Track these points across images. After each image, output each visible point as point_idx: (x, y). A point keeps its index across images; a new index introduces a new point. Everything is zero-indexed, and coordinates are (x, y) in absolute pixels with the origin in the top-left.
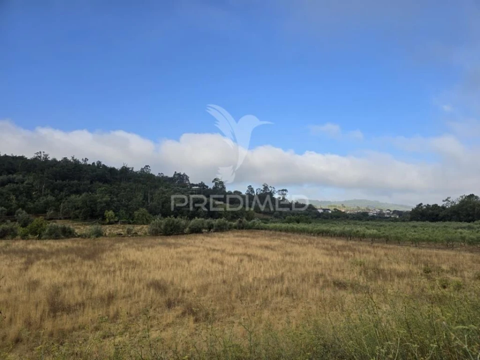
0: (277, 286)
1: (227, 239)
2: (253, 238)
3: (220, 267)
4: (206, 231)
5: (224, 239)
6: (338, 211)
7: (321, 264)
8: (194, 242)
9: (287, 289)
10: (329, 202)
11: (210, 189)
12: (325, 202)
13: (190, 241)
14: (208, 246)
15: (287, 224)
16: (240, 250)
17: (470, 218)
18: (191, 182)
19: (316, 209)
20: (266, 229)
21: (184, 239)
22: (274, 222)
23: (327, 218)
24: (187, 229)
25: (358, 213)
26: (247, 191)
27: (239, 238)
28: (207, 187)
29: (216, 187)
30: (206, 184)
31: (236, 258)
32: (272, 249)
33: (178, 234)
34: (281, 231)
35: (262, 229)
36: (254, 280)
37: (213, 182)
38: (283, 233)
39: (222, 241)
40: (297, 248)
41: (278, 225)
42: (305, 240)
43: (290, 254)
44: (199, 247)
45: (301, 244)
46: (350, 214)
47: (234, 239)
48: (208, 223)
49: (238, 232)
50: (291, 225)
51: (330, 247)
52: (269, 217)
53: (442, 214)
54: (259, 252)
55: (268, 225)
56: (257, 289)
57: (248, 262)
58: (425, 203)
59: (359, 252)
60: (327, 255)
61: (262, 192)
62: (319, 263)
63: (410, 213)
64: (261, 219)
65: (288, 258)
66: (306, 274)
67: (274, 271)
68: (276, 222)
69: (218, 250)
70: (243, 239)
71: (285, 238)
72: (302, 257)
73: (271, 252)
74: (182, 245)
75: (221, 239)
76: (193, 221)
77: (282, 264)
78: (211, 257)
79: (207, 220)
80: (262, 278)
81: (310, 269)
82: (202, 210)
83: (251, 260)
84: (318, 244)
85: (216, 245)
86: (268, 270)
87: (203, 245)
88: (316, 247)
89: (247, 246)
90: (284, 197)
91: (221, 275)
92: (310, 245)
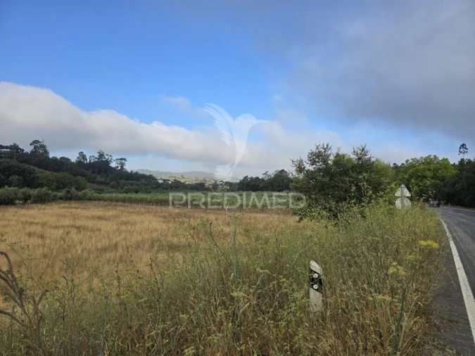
0: (108, 255)
1: (50, 211)
3: (40, 241)
4: (21, 202)
5: (46, 211)
6: (178, 181)
7: (158, 231)
8: (3, 215)
9: (121, 256)
10: (170, 173)
11: (27, 154)
12: (166, 173)
14: (23, 219)
15: (125, 194)
16: (67, 222)
17: (281, 188)
19: (156, 179)
20: (99, 200)
22: (110, 193)
23: (167, 189)
25: (196, 184)
26: (78, 158)
27: (67, 210)
28: (23, 150)
29: (36, 151)
30: (20, 147)
31: (61, 231)
32: (106, 220)
34: (117, 201)
35: (95, 200)
36: (83, 251)
37: (31, 145)
38: (120, 204)
39: (43, 213)
40: (134, 218)
41: (114, 195)
42: (143, 209)
43: (125, 224)
45: (138, 214)
46: (189, 185)
47: (58, 210)
48: (24, 193)
49: (64, 203)
50: (129, 195)
51: (167, 215)
52: (104, 187)
53: (261, 185)
54: (90, 224)
55: (102, 195)
56: (86, 260)
57: (77, 233)
58: (249, 176)
59: (194, 218)
60: (164, 222)
61: (96, 160)
62: (156, 230)
63: (238, 184)
64: (95, 190)
65: (123, 227)
66: (142, 240)
67: (107, 241)
68: (112, 192)
69: (37, 224)
70: (70, 210)
71: (121, 208)
72: (138, 225)
75: (42, 211)
77: (117, 233)
78: (27, 231)
79: (22, 190)
80: (93, 249)
81: (147, 236)
82: (14, 178)
83: (80, 231)
84: (156, 212)
85: (34, 218)
86: (101, 239)
87: (16, 218)
88: (154, 216)
89: (75, 217)
90: (122, 167)
91: (41, 249)
92: (147, 214)
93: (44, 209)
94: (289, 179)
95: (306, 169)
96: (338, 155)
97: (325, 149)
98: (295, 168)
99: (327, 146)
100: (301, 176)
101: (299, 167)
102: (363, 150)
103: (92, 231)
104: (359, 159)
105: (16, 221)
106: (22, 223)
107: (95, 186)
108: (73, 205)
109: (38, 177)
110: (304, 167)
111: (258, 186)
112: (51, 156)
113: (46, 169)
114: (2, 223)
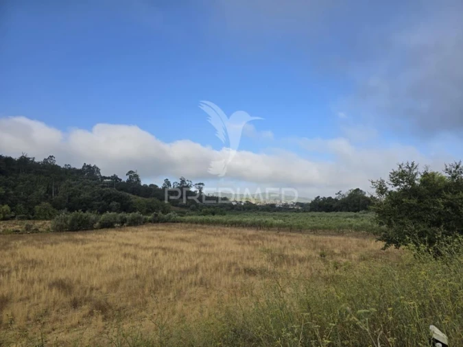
0: (191, 277)
1: (141, 233)
2: (169, 231)
3: (133, 262)
4: (119, 225)
5: (138, 233)
6: (250, 203)
7: (234, 253)
8: (105, 237)
9: (201, 279)
11: (124, 182)
13: (100, 236)
14: (120, 241)
15: (203, 217)
16: (155, 243)
17: (356, 208)
18: (103, 175)
20: (182, 222)
21: (94, 235)
22: (190, 215)
23: (240, 210)
24: (97, 224)
25: (267, 205)
26: (164, 184)
27: (155, 232)
28: (121, 180)
30: (119, 177)
31: (150, 252)
32: (187, 241)
33: (86, 230)
34: (196, 223)
35: (178, 222)
36: (168, 272)
37: (127, 175)
38: (199, 225)
39: (136, 235)
40: (213, 240)
41: (194, 217)
42: (219, 231)
43: (204, 245)
44: (110, 242)
45: (215, 235)
46: (260, 206)
47: (148, 232)
48: (121, 217)
49: (152, 226)
50: (207, 217)
51: (241, 237)
52: (185, 210)
53: (335, 205)
54: (174, 245)
55: (184, 218)
56: (171, 281)
57: (163, 255)
58: (321, 197)
59: (268, 240)
60: (239, 244)
61: (179, 185)
62: (232, 253)
63: (310, 205)
64: (178, 213)
65: (202, 249)
66: (220, 263)
67: (189, 263)
68: (192, 215)
69: (131, 245)
70: (157, 232)
71: (200, 230)
72: (216, 247)
73: (186, 244)
74: (91, 240)
75: (135, 233)
76: (104, 216)
77: (197, 255)
78: (123, 252)
79: (120, 214)
80: (177, 270)
81: (223, 259)
82: (114, 204)
83: (166, 253)
84: (231, 234)
85: (129, 240)
86: (183, 261)
87: (114, 240)
88: (230, 238)
89: (162, 239)
90: (200, 191)
91: (134, 270)
92: (224, 236)
93: (137, 231)
94: (366, 198)
95: (389, 190)
96: (426, 174)
97: (409, 168)
98: (375, 189)
99: (413, 164)
100: (383, 198)
101: (379, 189)
102: (457, 167)
103: (176, 252)
104: (454, 177)
105: (115, 242)
106: (120, 244)
107: (178, 209)
108: (160, 228)
109: (132, 203)
110: (387, 188)
111: (331, 206)
112: (142, 183)
113: (138, 195)
114: (103, 244)
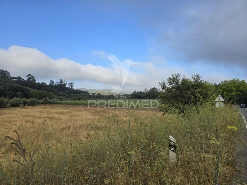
0: (66, 132)
1: (36, 110)
2: (53, 108)
3: (32, 125)
4: (22, 105)
5: (34, 110)
6: (100, 94)
7: (90, 119)
8: (14, 112)
9: (72, 133)
10: (96, 90)
11: (25, 81)
12: (94, 90)
13: (11, 111)
14: (23, 114)
15: (73, 101)
16: (45, 115)
17: (153, 97)
18: (11, 76)
19: (89, 93)
20: (61, 104)
21: (7, 110)
22: (66, 100)
23: (94, 98)
24: (9, 104)
25: (109, 95)
26: (50, 83)
27: (45, 109)
28: (23, 79)
29: (29, 80)
30: (22, 78)
31: (42, 120)
32: (64, 114)
33: (2, 108)
34: (69, 104)
35: (58, 104)
36: (53, 130)
37: (27, 76)
38: (71, 106)
40: (78, 113)
41: (68, 101)
42: (82, 109)
43: (74, 116)
44: (17, 114)
45: (80, 111)
46: (105, 96)
47: (41, 109)
48: (24, 101)
49: (43, 106)
50: (75, 101)
51: (95, 111)
52: (63, 98)
53: (143, 96)
54: (56, 116)
55: (62, 101)
56: (54, 134)
57: (50, 121)
58: (137, 91)
59: (108, 113)
60: (93, 115)
61: (59, 84)
62: (89, 119)
63: (131, 95)
64: (58, 99)
65: (73, 118)
66: (82, 124)
67: (65, 125)
68: (67, 100)
69: (30, 116)
70: (46, 109)
71: (71, 108)
72: (80, 117)
73: (63, 115)
74: (5, 114)
75: (32, 110)
76: (13, 100)
77: (70, 121)
78: (26, 120)
79: (23, 99)
80: (58, 129)
81: (84, 122)
82: (19, 93)
83: (51, 120)
84: (89, 110)
85: (29, 113)
86: (61, 124)
87: (20, 113)
88: (88, 112)
89: (49, 113)
90: (72, 87)
91: (32, 129)
92: (85, 111)
93: (34, 109)
94: (158, 92)
95: (167, 87)
96: (184, 79)
97: (176, 76)
98: (161, 87)
99: (178, 74)
100: (164, 91)
101: (163, 86)
102: (198, 76)
103: (57, 119)
104: (196, 81)
106: (23, 116)
107: (58, 97)
108: (48, 107)
109: (31, 93)
110: (166, 86)
111: (141, 96)
112: (37, 82)
113: (34, 88)
114: (13, 116)
